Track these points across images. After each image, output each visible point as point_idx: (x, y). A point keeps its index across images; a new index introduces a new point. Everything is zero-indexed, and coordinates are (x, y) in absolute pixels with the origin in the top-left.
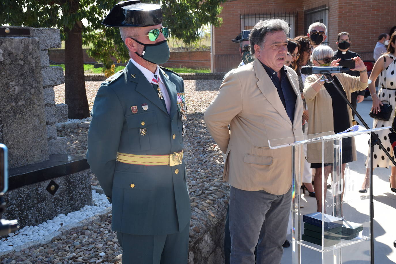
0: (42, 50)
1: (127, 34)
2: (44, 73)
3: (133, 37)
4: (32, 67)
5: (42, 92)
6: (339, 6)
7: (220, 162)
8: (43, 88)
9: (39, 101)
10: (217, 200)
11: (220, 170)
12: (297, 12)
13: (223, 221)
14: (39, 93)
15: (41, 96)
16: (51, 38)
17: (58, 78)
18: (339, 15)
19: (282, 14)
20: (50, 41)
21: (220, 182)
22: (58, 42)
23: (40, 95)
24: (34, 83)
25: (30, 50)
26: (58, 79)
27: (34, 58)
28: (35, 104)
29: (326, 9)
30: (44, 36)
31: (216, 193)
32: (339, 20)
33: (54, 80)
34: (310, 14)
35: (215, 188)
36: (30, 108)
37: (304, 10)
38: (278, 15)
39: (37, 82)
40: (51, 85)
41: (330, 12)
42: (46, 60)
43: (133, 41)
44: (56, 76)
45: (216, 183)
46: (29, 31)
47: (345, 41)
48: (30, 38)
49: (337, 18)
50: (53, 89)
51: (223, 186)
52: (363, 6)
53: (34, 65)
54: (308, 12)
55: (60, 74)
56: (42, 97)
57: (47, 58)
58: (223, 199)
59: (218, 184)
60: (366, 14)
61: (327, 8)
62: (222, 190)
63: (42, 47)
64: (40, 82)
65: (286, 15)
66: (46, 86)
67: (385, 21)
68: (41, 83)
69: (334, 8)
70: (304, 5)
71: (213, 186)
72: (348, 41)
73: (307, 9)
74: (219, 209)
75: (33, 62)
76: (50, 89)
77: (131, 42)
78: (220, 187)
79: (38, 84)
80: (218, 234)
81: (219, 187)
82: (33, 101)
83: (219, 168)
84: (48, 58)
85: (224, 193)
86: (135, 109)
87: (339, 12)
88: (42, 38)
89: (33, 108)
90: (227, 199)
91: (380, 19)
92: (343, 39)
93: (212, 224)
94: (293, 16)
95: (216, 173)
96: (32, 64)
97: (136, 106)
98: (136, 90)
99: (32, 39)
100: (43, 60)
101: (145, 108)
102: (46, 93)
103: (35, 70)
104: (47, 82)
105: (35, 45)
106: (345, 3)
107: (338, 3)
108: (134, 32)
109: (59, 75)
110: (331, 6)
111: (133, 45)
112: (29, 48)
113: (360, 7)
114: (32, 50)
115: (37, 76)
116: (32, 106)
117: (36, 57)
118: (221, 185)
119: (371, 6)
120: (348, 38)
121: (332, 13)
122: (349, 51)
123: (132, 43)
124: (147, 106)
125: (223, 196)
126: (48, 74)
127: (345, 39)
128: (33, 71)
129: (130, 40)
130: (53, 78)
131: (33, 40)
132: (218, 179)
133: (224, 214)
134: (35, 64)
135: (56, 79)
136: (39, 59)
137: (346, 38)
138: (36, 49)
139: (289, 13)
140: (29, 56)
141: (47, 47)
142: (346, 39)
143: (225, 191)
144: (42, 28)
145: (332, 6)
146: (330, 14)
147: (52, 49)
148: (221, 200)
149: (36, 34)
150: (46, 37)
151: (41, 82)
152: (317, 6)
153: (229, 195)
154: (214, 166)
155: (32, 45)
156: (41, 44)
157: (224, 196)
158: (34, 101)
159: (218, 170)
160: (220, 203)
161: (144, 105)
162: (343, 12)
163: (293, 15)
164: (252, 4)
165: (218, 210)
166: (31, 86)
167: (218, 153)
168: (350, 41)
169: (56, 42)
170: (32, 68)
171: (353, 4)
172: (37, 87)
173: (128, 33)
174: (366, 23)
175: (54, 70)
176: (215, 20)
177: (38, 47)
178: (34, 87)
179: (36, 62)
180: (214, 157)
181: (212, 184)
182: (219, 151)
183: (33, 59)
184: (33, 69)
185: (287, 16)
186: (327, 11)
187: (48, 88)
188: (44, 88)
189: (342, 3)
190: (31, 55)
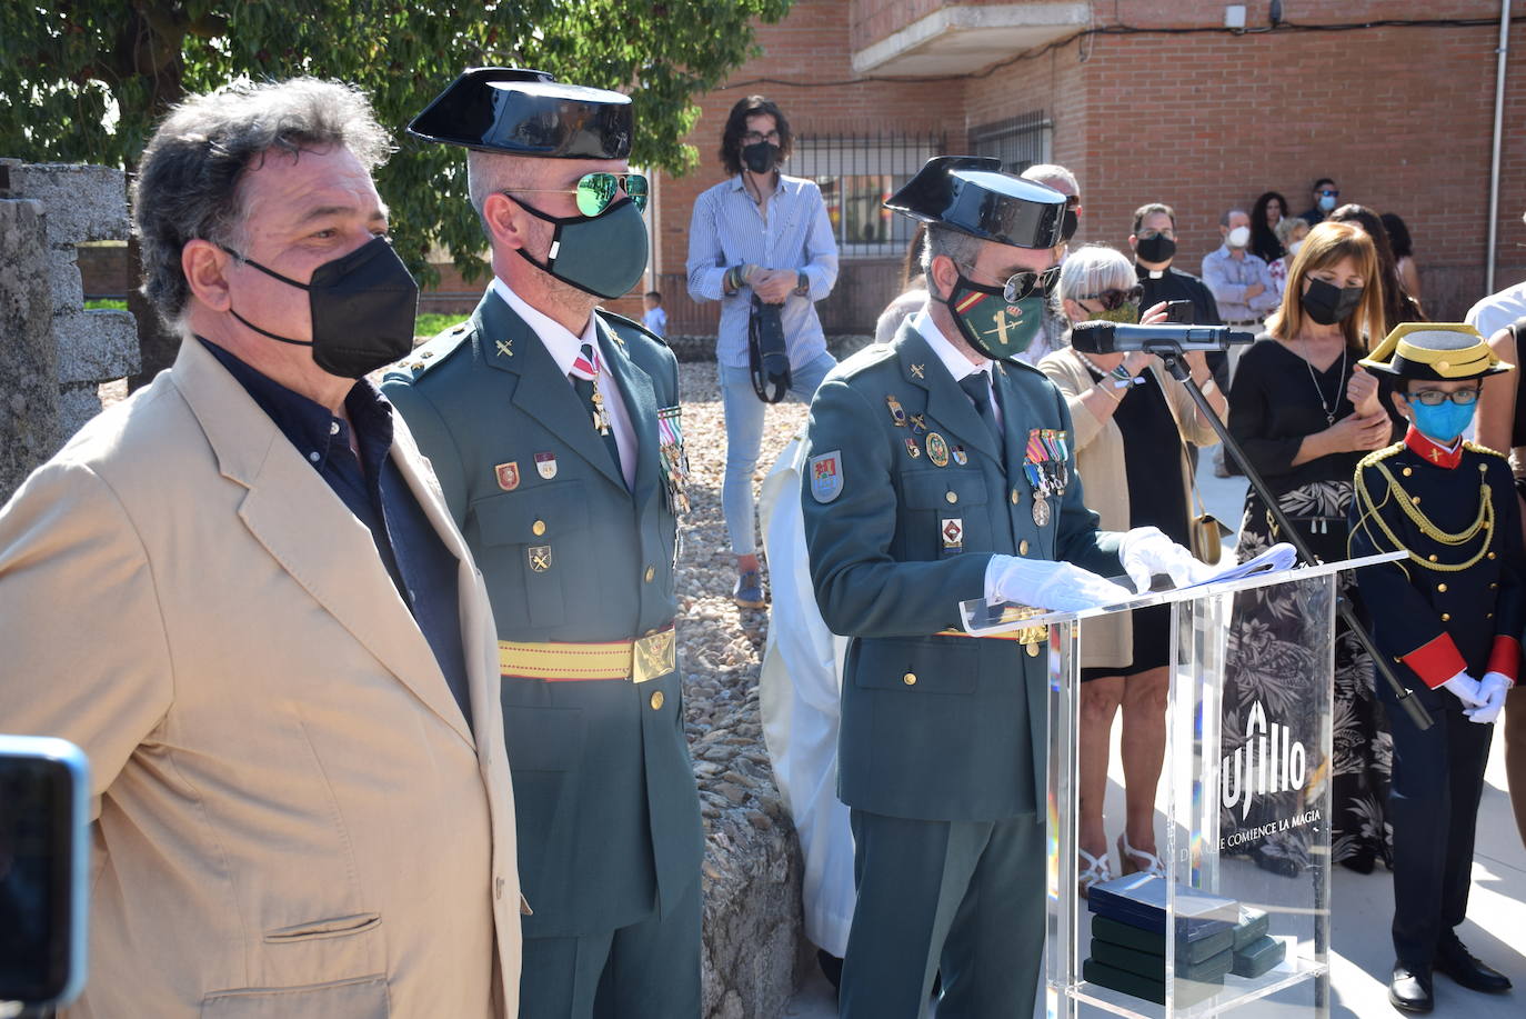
0: (54, 247)
1: (495, 180)
2: (62, 336)
3: (514, 195)
4: (17, 310)
5: (55, 405)
6: (1089, 115)
7: (711, 662)
8: (58, 393)
9: (44, 439)
10: (723, 812)
11: (716, 693)
12: (945, 133)
13: (749, 893)
14: (43, 409)
15: (50, 421)
16: (92, 203)
17: (117, 353)
18: (1089, 146)
19: (892, 137)
20: (87, 213)
21: (728, 743)
22: (118, 220)
23: (47, 416)
24: (23, 370)
25: (11, 247)
26: (115, 355)
27: (24, 275)
28: (26, 451)
29: (1043, 127)
30: (65, 196)
31: (717, 787)
32: (1091, 166)
33: (102, 359)
34: (990, 140)
35: (712, 767)
36: (8, 465)
37: (967, 127)
38: (879, 143)
39: (37, 369)
40: (89, 379)
41: (1058, 135)
42: (71, 285)
43: (514, 207)
44: (110, 348)
45: (716, 748)
46: (8, 176)
47: (1159, 234)
48: (11, 201)
49: (1083, 159)
50: (96, 394)
51: (740, 760)
52: (1166, 121)
53: (24, 305)
54: (983, 136)
55: (123, 338)
56: (55, 425)
57: (73, 278)
58: (747, 811)
59: (723, 751)
60: (1177, 148)
61: (1046, 121)
62: (737, 774)
63: (55, 234)
64: (48, 369)
65: (905, 142)
66: (70, 383)
67: (1237, 172)
68: (51, 372)
69: (1070, 124)
70: (965, 108)
71: (705, 759)
72: (1170, 236)
73: (978, 122)
74: (732, 849)
75: (21, 291)
76: (86, 394)
77: (504, 211)
78: (732, 765)
79: (41, 377)
80: (731, 944)
81: (726, 763)
82: (20, 440)
83: (714, 687)
84: (80, 276)
85: (745, 786)
86: (509, 474)
87: (1089, 138)
88: (56, 203)
89: (19, 465)
90: (759, 808)
91: (1222, 165)
92: (1155, 226)
93: (710, 908)
94: (931, 147)
95: (701, 705)
96: (16, 301)
97: (515, 464)
98: (514, 401)
99: (18, 206)
100: (59, 285)
101: (548, 470)
102: (69, 411)
103: (28, 324)
104: (73, 369)
105: (29, 229)
106: (1106, 108)
107: (1085, 105)
108: (522, 175)
109: (120, 343)
110: (1061, 114)
111: (511, 224)
112: (4, 238)
113: (1158, 122)
114: (16, 247)
115: (37, 347)
116: (15, 458)
117: (33, 272)
118: (733, 755)
119: (1193, 121)
120: (1169, 225)
121: (1067, 139)
122: (1174, 270)
123: (509, 216)
124: (553, 464)
125: (744, 798)
126: (77, 338)
127: (1159, 228)
128: (20, 328)
129: (504, 205)
130: (96, 353)
131: (22, 208)
132: (721, 732)
133: (753, 867)
134: (29, 299)
135: (109, 355)
136: (45, 282)
137: (1162, 223)
138: (33, 242)
139: (918, 138)
140: (5, 269)
141: (76, 235)
142: (1164, 226)
143: (749, 780)
144: (55, 166)
145: (1066, 117)
146: (1059, 144)
147: (95, 244)
148: (738, 814)
149: (31, 185)
150: (70, 196)
151: (50, 367)
152: (1012, 114)
153: (764, 795)
154: (691, 681)
155: (18, 227)
156: (52, 224)
157: (747, 797)
158: (23, 442)
159: (708, 697)
160: (737, 824)
161: (541, 460)
162: (1102, 139)
163: (931, 142)
164: (792, 100)
165: (729, 851)
166: (14, 385)
167: (701, 630)
168: (1174, 236)
169: (108, 219)
170: (15, 316)
171: (1132, 111)
172: (37, 386)
173: (498, 178)
174: (1176, 178)
175: (99, 323)
176: (673, 153)
177: (42, 236)
178: (25, 387)
179: (32, 293)
180: (690, 644)
181: (701, 752)
182: (706, 622)
183: (21, 279)
184: (21, 318)
185: (911, 147)
186: (1047, 134)
187: (75, 391)
188: (63, 393)
189: (1097, 108)
190: (14, 266)
